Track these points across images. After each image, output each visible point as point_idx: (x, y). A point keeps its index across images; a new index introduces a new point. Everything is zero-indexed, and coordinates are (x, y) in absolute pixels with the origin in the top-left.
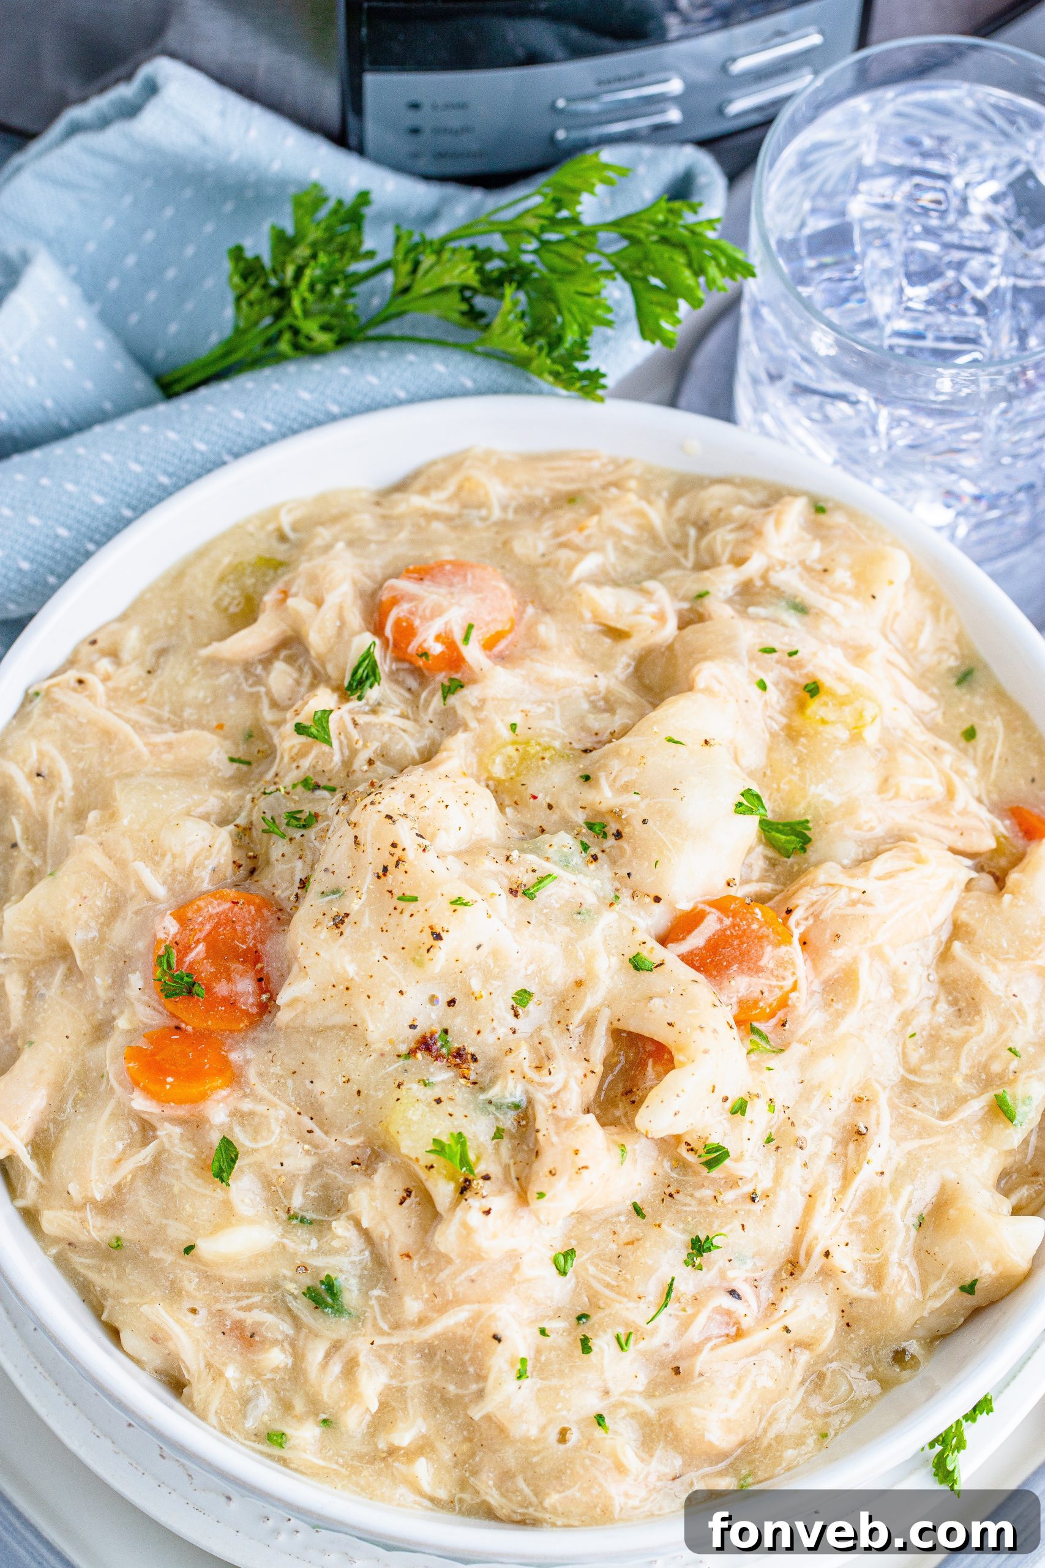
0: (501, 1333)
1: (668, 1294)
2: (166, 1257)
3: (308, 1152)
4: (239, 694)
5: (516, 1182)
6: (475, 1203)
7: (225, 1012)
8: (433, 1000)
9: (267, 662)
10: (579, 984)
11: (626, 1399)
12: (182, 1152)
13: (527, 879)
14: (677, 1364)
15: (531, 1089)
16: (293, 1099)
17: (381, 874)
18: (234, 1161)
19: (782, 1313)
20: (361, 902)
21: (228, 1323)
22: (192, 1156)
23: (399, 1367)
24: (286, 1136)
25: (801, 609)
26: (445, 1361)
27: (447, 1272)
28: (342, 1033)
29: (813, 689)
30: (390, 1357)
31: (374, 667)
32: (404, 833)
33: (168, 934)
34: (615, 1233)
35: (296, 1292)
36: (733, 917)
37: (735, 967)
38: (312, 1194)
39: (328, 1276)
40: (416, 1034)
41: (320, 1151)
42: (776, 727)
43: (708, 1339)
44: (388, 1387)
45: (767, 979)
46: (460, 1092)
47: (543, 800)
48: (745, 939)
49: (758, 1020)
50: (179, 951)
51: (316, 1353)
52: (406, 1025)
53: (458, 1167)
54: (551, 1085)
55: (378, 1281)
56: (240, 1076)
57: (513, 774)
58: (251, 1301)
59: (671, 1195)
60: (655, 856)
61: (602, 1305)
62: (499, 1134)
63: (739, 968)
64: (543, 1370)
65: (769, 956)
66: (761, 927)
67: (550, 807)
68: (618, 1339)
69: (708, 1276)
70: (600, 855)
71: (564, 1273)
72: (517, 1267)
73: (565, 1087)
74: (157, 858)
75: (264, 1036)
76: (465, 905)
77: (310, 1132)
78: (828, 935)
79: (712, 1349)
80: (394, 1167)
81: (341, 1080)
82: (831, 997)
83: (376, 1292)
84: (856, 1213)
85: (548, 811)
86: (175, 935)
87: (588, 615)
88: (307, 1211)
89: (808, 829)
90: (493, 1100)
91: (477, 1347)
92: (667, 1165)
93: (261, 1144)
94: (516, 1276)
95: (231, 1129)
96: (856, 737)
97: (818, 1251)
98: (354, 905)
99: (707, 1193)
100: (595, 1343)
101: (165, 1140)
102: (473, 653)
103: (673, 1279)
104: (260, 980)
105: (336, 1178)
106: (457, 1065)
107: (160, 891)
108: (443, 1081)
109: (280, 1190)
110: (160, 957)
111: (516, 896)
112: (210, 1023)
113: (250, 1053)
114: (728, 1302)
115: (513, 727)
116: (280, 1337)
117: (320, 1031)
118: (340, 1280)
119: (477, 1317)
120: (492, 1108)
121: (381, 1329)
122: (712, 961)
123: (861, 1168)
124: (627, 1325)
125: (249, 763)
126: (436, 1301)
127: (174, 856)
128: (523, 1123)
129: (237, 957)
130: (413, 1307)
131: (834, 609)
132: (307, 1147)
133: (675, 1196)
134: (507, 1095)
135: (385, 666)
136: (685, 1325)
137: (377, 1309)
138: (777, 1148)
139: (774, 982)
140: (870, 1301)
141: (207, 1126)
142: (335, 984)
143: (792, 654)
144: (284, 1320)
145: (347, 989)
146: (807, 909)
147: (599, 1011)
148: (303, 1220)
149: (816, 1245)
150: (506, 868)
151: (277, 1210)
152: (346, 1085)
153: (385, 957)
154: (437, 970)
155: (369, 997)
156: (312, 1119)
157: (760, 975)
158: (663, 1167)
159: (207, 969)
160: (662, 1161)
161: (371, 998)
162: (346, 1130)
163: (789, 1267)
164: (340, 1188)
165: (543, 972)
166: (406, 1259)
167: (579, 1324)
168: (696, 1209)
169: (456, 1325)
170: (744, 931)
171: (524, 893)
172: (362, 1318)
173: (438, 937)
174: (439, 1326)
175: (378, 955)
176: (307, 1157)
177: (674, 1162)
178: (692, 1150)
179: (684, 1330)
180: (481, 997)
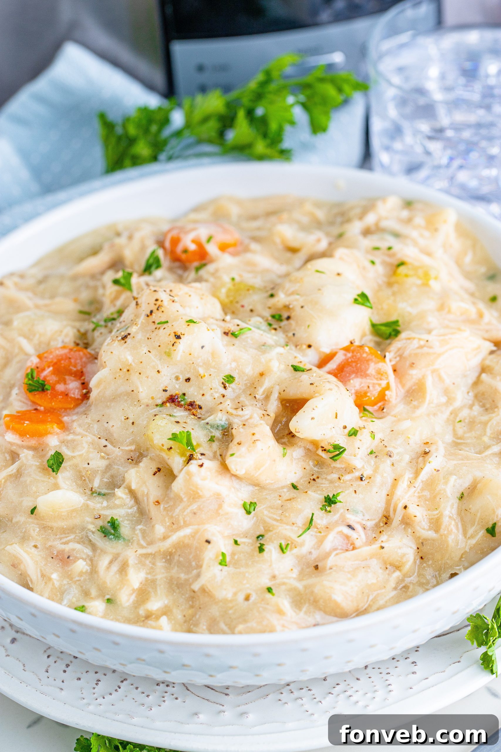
0: (209, 538)
1: (310, 523)
2: (21, 519)
3: (103, 457)
4: (87, 287)
5: (219, 457)
6: (194, 464)
7: (62, 399)
8: (177, 378)
9: (103, 273)
10: (262, 374)
11: (286, 580)
12: (33, 463)
13: (233, 328)
14: (316, 564)
15: (231, 418)
16: (97, 432)
17: (149, 314)
18: (61, 463)
19: (380, 541)
20: (137, 328)
21: (55, 552)
22: (38, 464)
23: (152, 568)
24: (91, 450)
25: (397, 235)
26: (179, 562)
27: (180, 508)
28: (125, 397)
29: (402, 264)
30: (147, 562)
31: (158, 261)
32: (163, 296)
33: (33, 364)
34: (280, 496)
35: (94, 530)
36: (353, 352)
37: (353, 376)
38: (105, 480)
39: (112, 517)
40: (167, 394)
41: (110, 457)
43: (335, 549)
44: (147, 579)
45: (371, 380)
46: (191, 421)
47: (248, 308)
48: (359, 362)
49: (367, 405)
50: (38, 371)
51: (104, 562)
52: (161, 389)
53: (186, 447)
54: (243, 416)
55: (141, 522)
56: (68, 426)
58: (68, 538)
59: (314, 480)
60: (308, 323)
61: (271, 529)
62: (212, 439)
63: (355, 376)
64: (236, 564)
65: (372, 369)
67: (252, 310)
68: (281, 547)
69: (334, 517)
70: (278, 328)
71: (249, 513)
72: (220, 506)
73: (251, 417)
74: (31, 337)
75: (83, 409)
76: (194, 322)
77: (105, 446)
78: (408, 363)
79: (337, 554)
80: (151, 459)
81: (123, 418)
82: (411, 399)
83: (140, 527)
84: (422, 490)
85: (250, 312)
86: (37, 364)
88: (102, 489)
89: (399, 326)
90: (210, 423)
91: (196, 548)
92: (311, 463)
93: (76, 453)
94: (220, 511)
95: (60, 448)
96: (426, 285)
97: (401, 506)
98: (133, 330)
99: (335, 476)
100: (266, 548)
101: (24, 459)
102: (212, 249)
103: (313, 514)
104: (83, 383)
105: (119, 469)
106: (189, 410)
108: (181, 416)
109: (87, 480)
110: (27, 374)
111: (227, 335)
112: (53, 404)
113: (75, 417)
114: (347, 531)
115: (233, 279)
116: (84, 557)
117: (114, 398)
118: (120, 522)
119: (196, 532)
120: (209, 427)
121: (142, 545)
123: (425, 466)
124: (286, 539)
125: (89, 313)
126: (174, 527)
127: (40, 335)
128: (226, 434)
129: (71, 374)
130: (160, 530)
131: (414, 234)
132: (103, 454)
133: (317, 480)
134: (217, 419)
135: (165, 262)
136: (320, 542)
137: (140, 535)
138: (376, 457)
139: (375, 381)
140: (434, 540)
141: (47, 448)
142: (121, 368)
143: (390, 248)
144: (86, 547)
145: (128, 371)
146: (396, 353)
147: (273, 387)
148: (99, 494)
149: (399, 503)
150: (222, 324)
151: (85, 489)
152: (126, 420)
153: (149, 351)
154: (179, 358)
155: (140, 374)
156: (106, 440)
157: (368, 378)
158: (309, 465)
159: (53, 379)
160: (309, 462)
161: (141, 374)
162: (125, 443)
163: (384, 520)
164: (121, 475)
165: (241, 367)
166: (157, 504)
167: (258, 540)
168: (328, 485)
169: (185, 536)
170: (359, 359)
171: (232, 334)
172: (131, 541)
173: (178, 337)
174: (175, 538)
175: (145, 350)
176: (103, 460)
177: (315, 462)
178: (325, 450)
179: (320, 544)
180: (205, 376)
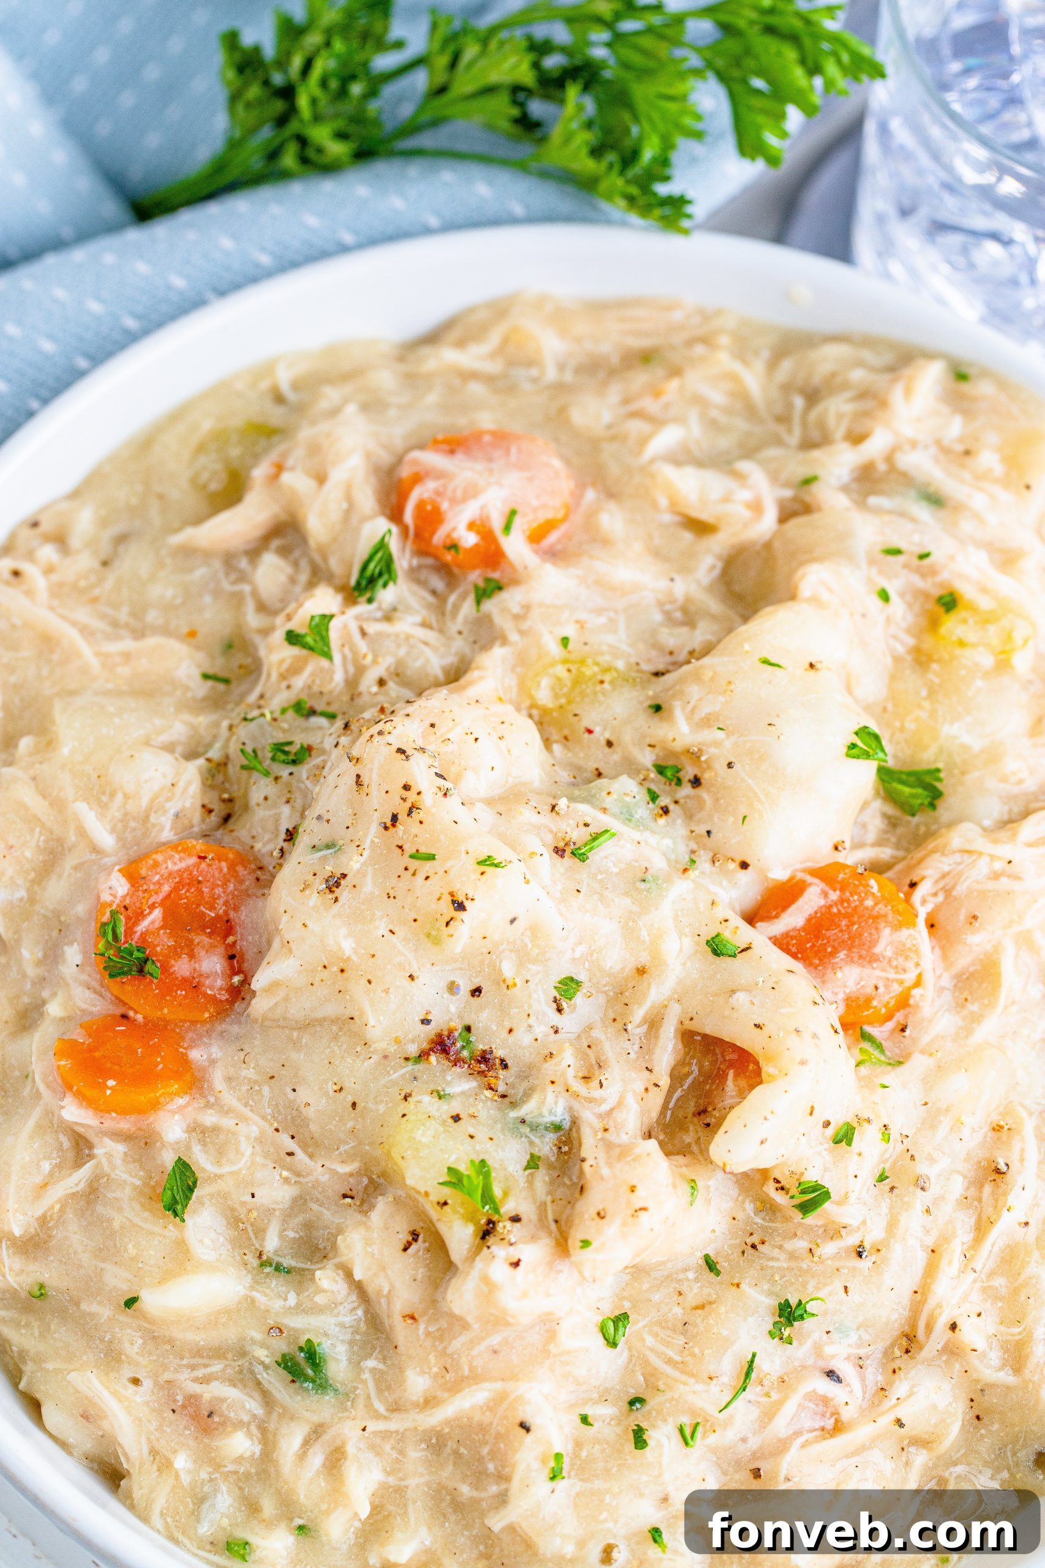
0: (530, 1421)
1: (748, 1374)
2: (103, 1311)
3: (286, 1180)
4: (217, 593)
5: (553, 1226)
6: (500, 1252)
7: (185, 997)
8: (452, 988)
9: (254, 553)
10: (641, 971)
12: (125, 1176)
13: (578, 835)
14: (756, 1465)
15: (576, 1106)
16: (269, 1111)
17: (389, 824)
18: (191, 1190)
19: (894, 1401)
20: (362, 859)
21: (179, 1398)
22: (138, 1183)
23: (397, 1461)
24: (259, 1159)
25: (935, 500)
26: (456, 1453)
27: (462, 1339)
28: (334, 1028)
29: (949, 602)
30: (387, 1448)
31: (388, 562)
32: (420, 773)
33: (115, 896)
34: (680, 1294)
35: (267, 1361)
36: (842, 890)
37: (842, 955)
38: (291, 1234)
39: (309, 1341)
40: (431, 1031)
41: (301, 1179)
42: (900, 649)
43: (798, 1434)
44: (383, 1486)
45: (884, 970)
46: (485, 1107)
47: (601, 734)
48: (856, 919)
49: (870, 1023)
50: (128, 918)
51: (291, 1440)
52: (417, 1019)
53: (480, 1205)
54: (603, 1100)
55: (374, 1348)
56: (202, 1080)
57: (563, 701)
58: (209, 1370)
59: (754, 1246)
60: (743, 810)
61: (662, 1387)
62: (533, 1163)
63: (847, 956)
64: (583, 1469)
65: (886, 941)
66: (876, 904)
67: (610, 744)
68: (681, 1430)
69: (800, 1352)
70: (672, 807)
71: (613, 1344)
72: (553, 1336)
73: (620, 1104)
74: (104, 799)
75: (235, 1029)
76: (496, 866)
77: (290, 1154)
78: (962, 916)
79: (803, 1446)
80: (397, 1201)
81: (331, 1087)
82: (965, 995)
83: (371, 1363)
84: (992, 1274)
85: (607, 750)
86: (124, 897)
87: (663, 502)
88: (285, 1257)
89: (939, 780)
90: (528, 1119)
91: (499, 1437)
92: (749, 1207)
93: (226, 1169)
94: (551, 1347)
95: (188, 1148)
96: (1003, 665)
97: (943, 1322)
98: (353, 863)
99: (801, 1244)
100: (651, 1436)
101: (104, 1161)
102: (515, 546)
103: (754, 1356)
104: (232, 957)
105: (321, 1213)
106: (482, 1073)
107: (107, 840)
108: (463, 1093)
109: (250, 1229)
110: (104, 925)
111: (562, 856)
112: (166, 1011)
113: (216, 1051)
114: (825, 1386)
115: (565, 641)
116: (246, 1418)
117: (309, 1025)
118: (325, 1347)
119: (499, 1399)
120: (525, 1129)
121: (376, 1411)
122: (813, 946)
123: (999, 1217)
124: (693, 1412)
125: (226, 681)
126: (448, 1376)
127: (126, 797)
128: (565, 1149)
129: (203, 928)
130: (417, 1383)
131: (978, 501)
132: (285, 1173)
133: (759, 1247)
134: (545, 1112)
135: (403, 560)
136: (769, 1415)
137: (371, 1385)
138: (892, 1189)
139: (892, 975)
140: (1008, 1388)
141: (158, 1144)
142: (327, 965)
143: (923, 556)
144: (251, 1397)
145: (342, 971)
146: (936, 882)
147: (666, 1007)
148: (278, 1268)
149: (940, 1314)
150: (550, 821)
151: (245, 1254)
152: (337, 1094)
153: (391, 931)
154: (458, 950)
155: (369, 982)
156: (293, 1137)
157: (875, 965)
158: (744, 1210)
159: (164, 941)
160: (743, 1202)
161: (372, 984)
162: (337, 1153)
163: (904, 1342)
164: (326, 1227)
165: (595, 955)
166: (410, 1321)
167: (631, 1410)
168: (785, 1265)
170: (855, 909)
171: (573, 853)
172: (352, 1396)
173: (460, 907)
174: (452, 1407)
175: (382, 928)
176: (286, 1187)
177: (758, 1203)
178: (782, 1188)
179: (766, 1421)
180: (515, 985)
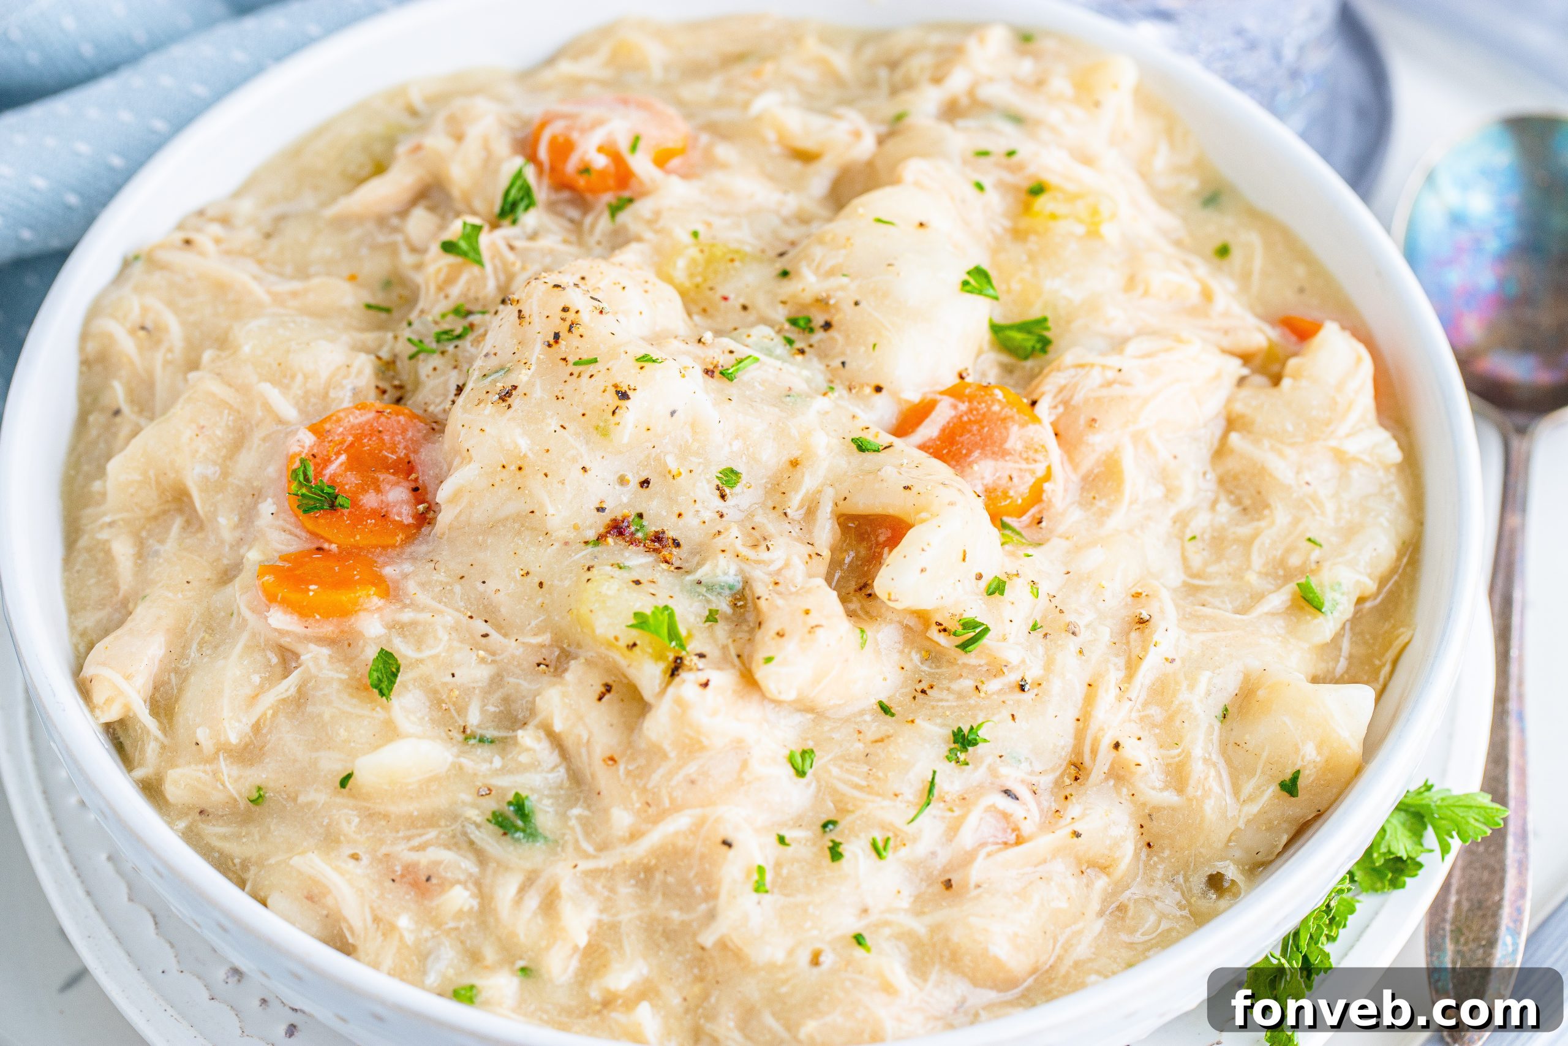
0: (730, 838)
1: (930, 791)
2: (319, 796)
3: (483, 660)
4: (375, 248)
5: (736, 660)
6: (688, 680)
7: (375, 525)
8: (622, 481)
9: (403, 213)
10: (794, 464)
11: (889, 917)
12: (332, 674)
13: (724, 360)
14: (947, 877)
15: (746, 568)
16: (462, 604)
17: (552, 341)
18: (395, 675)
19: (1069, 820)
21: (398, 868)
22: (344, 677)
23: (609, 899)
24: (456, 644)
25: (1017, 119)
26: (665, 884)
27: (661, 771)
28: (516, 526)
29: (1037, 190)
30: (598, 887)
31: (527, 192)
32: (577, 299)
33: (303, 447)
34: (860, 732)
35: (479, 820)
36: (970, 401)
37: (976, 454)
38: (491, 709)
39: (517, 794)
40: (606, 518)
41: (498, 658)
42: (998, 230)
43: (983, 845)
44: (600, 923)
45: (1015, 462)
46: (662, 575)
47: (736, 302)
48: (985, 423)
49: (1009, 515)
50: (317, 465)
51: (507, 890)
52: (593, 508)
53: (667, 641)
54: (772, 562)
55: (577, 799)
56: (397, 588)
57: (699, 279)
58: (424, 838)
59: (923, 692)
60: (872, 340)
61: (850, 807)
62: (712, 617)
63: (981, 454)
64: (785, 885)
65: (1016, 436)
66: (1002, 409)
67: (745, 308)
68: (874, 846)
69: (976, 775)
70: (807, 349)
71: (801, 773)
72: (745, 765)
73: (787, 565)
74: (286, 381)
75: (424, 548)
76: (654, 361)
77: (485, 636)
78: (1082, 421)
79: (989, 855)
80: (589, 662)
81: (518, 573)
82: (1093, 494)
83: (576, 811)
84: (1146, 704)
85: (743, 313)
86: (311, 448)
87: (771, 135)
88: (487, 728)
89: (1047, 329)
90: (703, 580)
91: (702, 857)
92: (916, 657)
93: (426, 653)
94: (745, 775)
95: (389, 641)
96: (1093, 233)
97: (1106, 742)
98: (522, 377)
99: (968, 683)
100: (846, 850)
101: (311, 664)
102: (641, 165)
103: (934, 772)
104: (416, 489)
105: (518, 684)
106: (655, 550)
107: (289, 412)
108: (641, 565)
109: (452, 708)
110: (295, 471)
111: (712, 377)
112: (358, 537)
113: (407, 567)
114: (1004, 803)
115: (695, 234)
116: (462, 877)
117: (492, 527)
118: (532, 802)
119: (700, 823)
120: (702, 590)
121: (586, 852)
122: (949, 451)
123: (1147, 653)
124: (883, 827)
125: (388, 310)
126: (650, 811)
127: (306, 377)
128: (740, 603)
129: (387, 469)
130: (622, 819)
131: (1054, 116)
132: (482, 653)
133: (929, 692)
134: (719, 572)
135: (542, 193)
136: (953, 830)
137: (578, 829)
138: (1045, 635)
139: (1024, 465)
140: (1174, 809)
141: (361, 643)
142: (505, 464)
143: (1011, 154)
144: (465, 857)
145: (520, 469)
146: (1055, 397)
147: (821, 492)
148: (482, 740)
149: (1103, 736)
150: (698, 349)
151: (450, 730)
152: (525, 578)
153: (562, 426)
154: (625, 440)
155: (546, 475)
156: (486, 621)
157: (1007, 458)
158: (911, 660)
159: (351, 480)
160: (910, 653)
161: (549, 477)
162: (529, 628)
163: (1073, 771)
164: (524, 697)
165: (751, 449)
166: (610, 763)
167: (825, 832)
168: (954, 704)
169: (676, 834)
170: (984, 415)
171: (721, 373)
172: (561, 842)
173: (624, 396)
174: (656, 836)
175: (554, 424)
176: (483, 666)
177: (923, 653)
178: (945, 630)
179: (952, 834)
180: (680, 474)
